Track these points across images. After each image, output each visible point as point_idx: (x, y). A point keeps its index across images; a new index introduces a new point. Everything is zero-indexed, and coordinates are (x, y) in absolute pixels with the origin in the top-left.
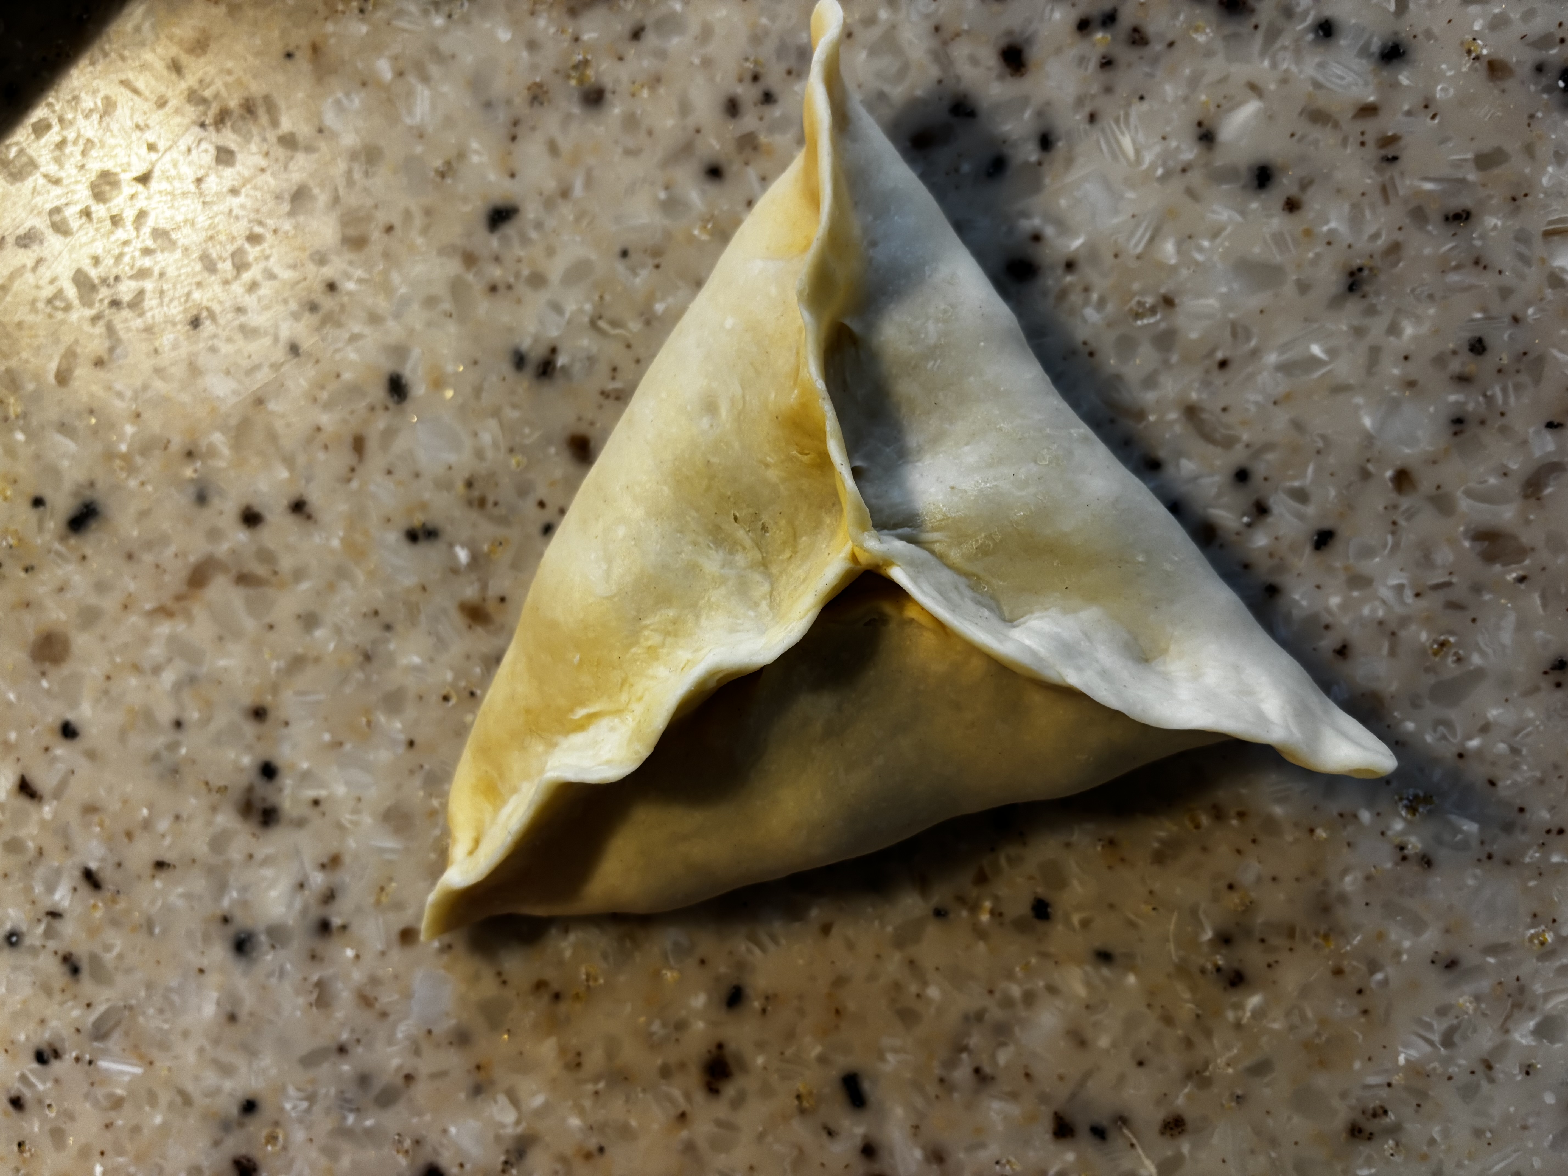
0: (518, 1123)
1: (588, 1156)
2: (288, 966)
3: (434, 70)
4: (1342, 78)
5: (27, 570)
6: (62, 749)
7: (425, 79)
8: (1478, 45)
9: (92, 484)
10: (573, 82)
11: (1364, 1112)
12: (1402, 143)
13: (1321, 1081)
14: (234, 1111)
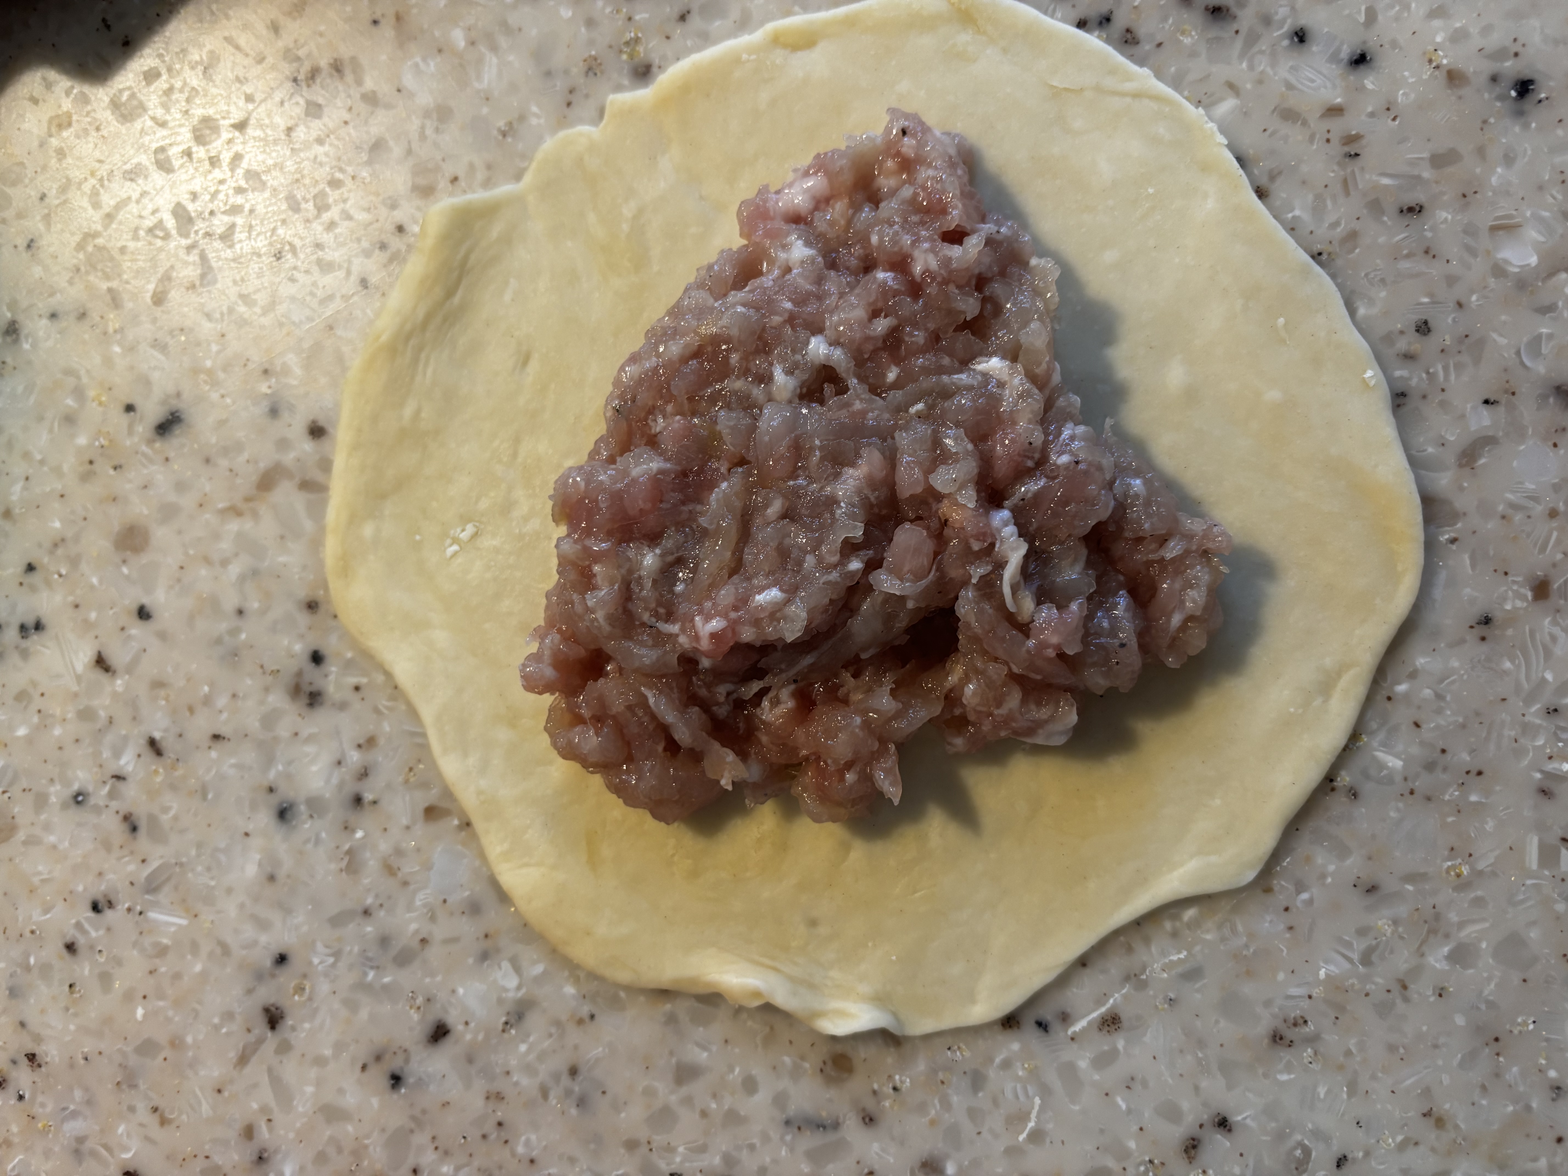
0: (519, 988)
1: (580, 1022)
2: (324, 835)
3: (503, 42)
4: (1313, 81)
5: (115, 468)
6: (137, 630)
7: (494, 48)
8: (1439, 55)
9: (178, 395)
10: (625, 57)
11: (1285, 1021)
12: (1364, 142)
13: (1248, 989)
14: (268, 962)
